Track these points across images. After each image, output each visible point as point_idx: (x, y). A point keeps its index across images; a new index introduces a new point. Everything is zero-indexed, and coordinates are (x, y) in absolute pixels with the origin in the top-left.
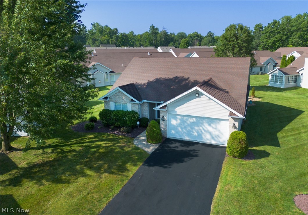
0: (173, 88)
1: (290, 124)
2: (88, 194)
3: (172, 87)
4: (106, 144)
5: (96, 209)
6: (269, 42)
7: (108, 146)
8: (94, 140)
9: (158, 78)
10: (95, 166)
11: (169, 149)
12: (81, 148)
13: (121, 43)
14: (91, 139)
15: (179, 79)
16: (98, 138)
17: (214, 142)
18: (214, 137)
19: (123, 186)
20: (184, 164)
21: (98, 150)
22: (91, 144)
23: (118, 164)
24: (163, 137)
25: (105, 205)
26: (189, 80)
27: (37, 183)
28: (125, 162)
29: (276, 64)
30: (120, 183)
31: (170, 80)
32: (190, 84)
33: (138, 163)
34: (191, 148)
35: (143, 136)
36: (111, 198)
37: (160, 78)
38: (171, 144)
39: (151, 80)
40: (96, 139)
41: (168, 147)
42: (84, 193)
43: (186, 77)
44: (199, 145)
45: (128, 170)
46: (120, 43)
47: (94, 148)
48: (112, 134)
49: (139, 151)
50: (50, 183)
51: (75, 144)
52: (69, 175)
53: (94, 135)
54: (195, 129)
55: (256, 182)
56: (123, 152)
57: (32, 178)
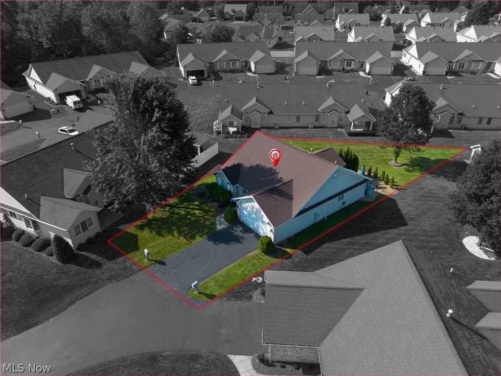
3: (262, 179)
4: (200, 213)
7: (199, 216)
8: (196, 207)
10: (181, 230)
11: (231, 231)
12: (184, 213)
15: (272, 171)
21: (191, 217)
22: (192, 211)
23: (193, 233)
24: (238, 219)
26: (278, 175)
27: (150, 232)
28: (198, 233)
32: (275, 180)
33: (204, 236)
34: (245, 235)
37: (260, 165)
38: (237, 227)
39: (253, 165)
40: (198, 207)
41: (232, 229)
42: (166, 245)
43: (278, 171)
44: (253, 234)
45: (195, 239)
47: (191, 215)
48: (210, 205)
49: (213, 226)
50: (156, 234)
51: (184, 207)
52: (166, 232)
53: (199, 203)
56: (203, 225)
57: (149, 228)
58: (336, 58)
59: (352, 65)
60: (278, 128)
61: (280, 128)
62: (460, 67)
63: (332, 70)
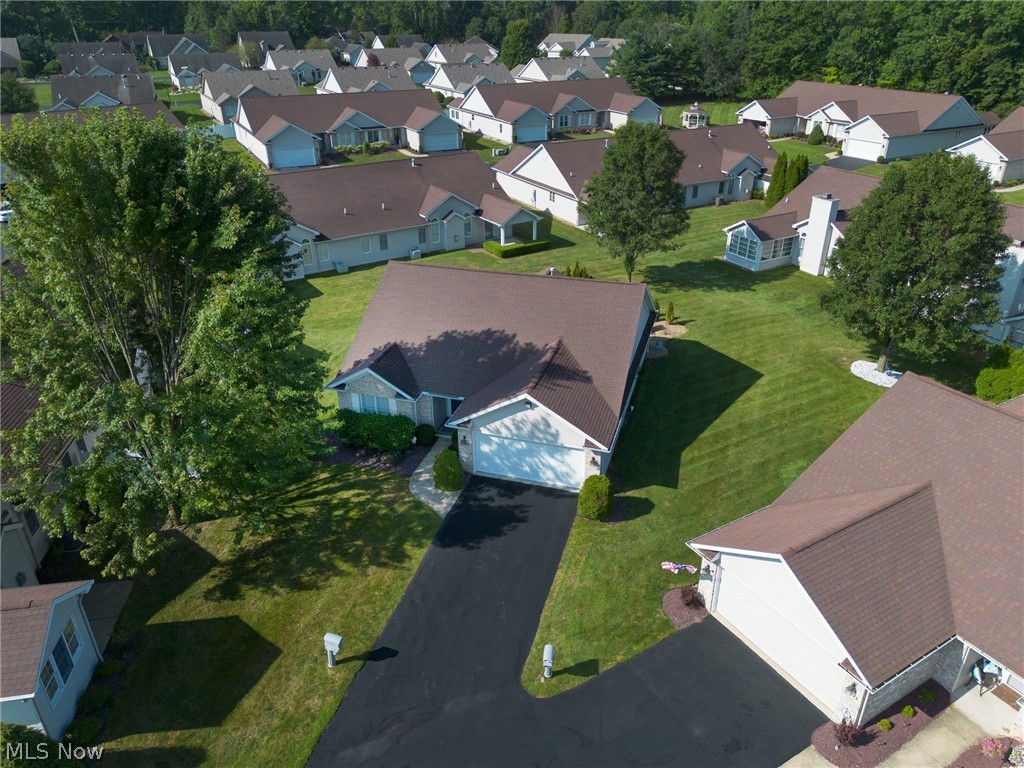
0: (483, 362)
1: (718, 421)
2: (355, 606)
3: (480, 360)
4: (359, 495)
5: (373, 631)
6: (773, 52)
7: (364, 502)
8: (332, 485)
9: (450, 331)
10: (350, 551)
11: (477, 503)
12: (312, 509)
13: (304, 19)
14: (325, 483)
15: (494, 337)
16: (340, 481)
17: (560, 485)
18: (560, 474)
19: (405, 588)
20: (503, 538)
21: (347, 512)
22: (329, 497)
23: (388, 545)
24: (466, 473)
25: (384, 623)
26: (515, 341)
27: (265, 592)
28: (401, 541)
29: (764, 171)
30: (400, 583)
31: (476, 337)
32: (517, 354)
33: (424, 541)
34: (518, 500)
35: (426, 471)
36: (391, 612)
37: (453, 332)
38: (480, 490)
40: (337, 484)
41: (476, 499)
42: (348, 605)
43: (509, 332)
45: (410, 558)
46: (301, 22)
47: (337, 507)
48: (364, 467)
49: (424, 511)
50: (288, 590)
51: (299, 498)
52: (313, 574)
53: (329, 472)
54: (525, 461)
55: (616, 568)
56: (395, 517)
57: (254, 583)
58: (344, 126)
59: (380, 137)
60: (347, 270)
61: (352, 269)
62: (561, 125)
63: (344, 152)
